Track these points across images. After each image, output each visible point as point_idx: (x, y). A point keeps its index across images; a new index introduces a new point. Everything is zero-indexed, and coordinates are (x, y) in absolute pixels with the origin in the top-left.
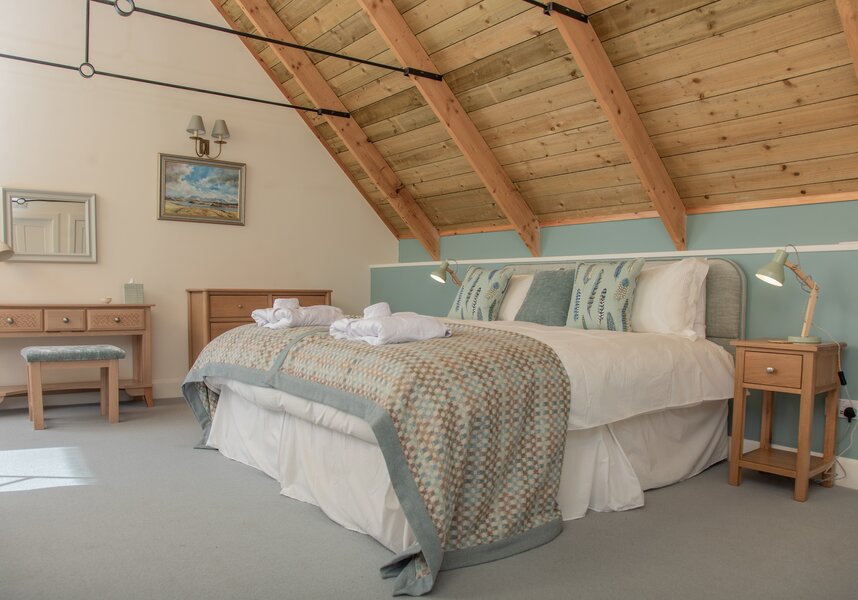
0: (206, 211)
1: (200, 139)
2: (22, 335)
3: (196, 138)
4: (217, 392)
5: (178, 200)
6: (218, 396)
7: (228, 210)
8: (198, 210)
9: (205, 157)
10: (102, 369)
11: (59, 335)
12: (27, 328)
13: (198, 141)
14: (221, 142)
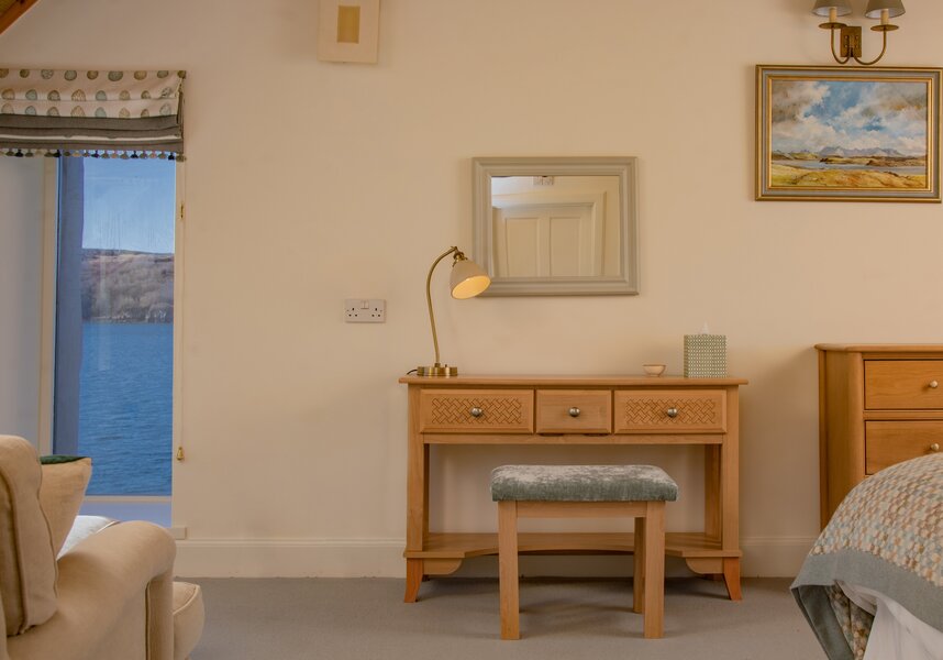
0: (856, 176)
1: (842, 26)
2: (497, 440)
3: (832, 26)
4: (869, 610)
5: (799, 157)
6: (872, 618)
7: (904, 171)
8: (839, 175)
9: (852, 62)
10: (637, 519)
11: (561, 441)
12: (505, 426)
13: (838, 32)
14: (885, 28)
